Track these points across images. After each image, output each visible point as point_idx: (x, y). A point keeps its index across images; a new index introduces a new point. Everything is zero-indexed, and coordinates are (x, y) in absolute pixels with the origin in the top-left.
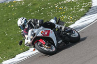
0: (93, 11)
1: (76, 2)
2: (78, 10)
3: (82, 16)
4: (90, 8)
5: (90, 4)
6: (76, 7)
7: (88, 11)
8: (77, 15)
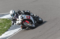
0: (12, 28)
1: (2, 23)
2: (3, 27)
3: (6, 31)
4: (11, 26)
5: (10, 23)
6: (2, 26)
7: (9, 28)
8: (3, 31)
